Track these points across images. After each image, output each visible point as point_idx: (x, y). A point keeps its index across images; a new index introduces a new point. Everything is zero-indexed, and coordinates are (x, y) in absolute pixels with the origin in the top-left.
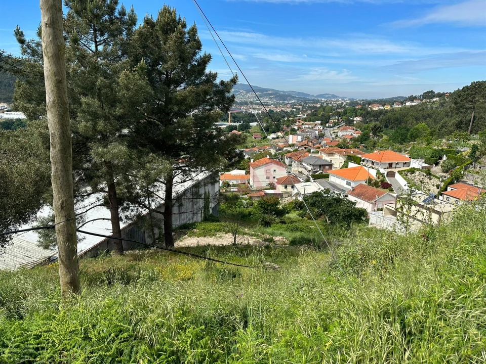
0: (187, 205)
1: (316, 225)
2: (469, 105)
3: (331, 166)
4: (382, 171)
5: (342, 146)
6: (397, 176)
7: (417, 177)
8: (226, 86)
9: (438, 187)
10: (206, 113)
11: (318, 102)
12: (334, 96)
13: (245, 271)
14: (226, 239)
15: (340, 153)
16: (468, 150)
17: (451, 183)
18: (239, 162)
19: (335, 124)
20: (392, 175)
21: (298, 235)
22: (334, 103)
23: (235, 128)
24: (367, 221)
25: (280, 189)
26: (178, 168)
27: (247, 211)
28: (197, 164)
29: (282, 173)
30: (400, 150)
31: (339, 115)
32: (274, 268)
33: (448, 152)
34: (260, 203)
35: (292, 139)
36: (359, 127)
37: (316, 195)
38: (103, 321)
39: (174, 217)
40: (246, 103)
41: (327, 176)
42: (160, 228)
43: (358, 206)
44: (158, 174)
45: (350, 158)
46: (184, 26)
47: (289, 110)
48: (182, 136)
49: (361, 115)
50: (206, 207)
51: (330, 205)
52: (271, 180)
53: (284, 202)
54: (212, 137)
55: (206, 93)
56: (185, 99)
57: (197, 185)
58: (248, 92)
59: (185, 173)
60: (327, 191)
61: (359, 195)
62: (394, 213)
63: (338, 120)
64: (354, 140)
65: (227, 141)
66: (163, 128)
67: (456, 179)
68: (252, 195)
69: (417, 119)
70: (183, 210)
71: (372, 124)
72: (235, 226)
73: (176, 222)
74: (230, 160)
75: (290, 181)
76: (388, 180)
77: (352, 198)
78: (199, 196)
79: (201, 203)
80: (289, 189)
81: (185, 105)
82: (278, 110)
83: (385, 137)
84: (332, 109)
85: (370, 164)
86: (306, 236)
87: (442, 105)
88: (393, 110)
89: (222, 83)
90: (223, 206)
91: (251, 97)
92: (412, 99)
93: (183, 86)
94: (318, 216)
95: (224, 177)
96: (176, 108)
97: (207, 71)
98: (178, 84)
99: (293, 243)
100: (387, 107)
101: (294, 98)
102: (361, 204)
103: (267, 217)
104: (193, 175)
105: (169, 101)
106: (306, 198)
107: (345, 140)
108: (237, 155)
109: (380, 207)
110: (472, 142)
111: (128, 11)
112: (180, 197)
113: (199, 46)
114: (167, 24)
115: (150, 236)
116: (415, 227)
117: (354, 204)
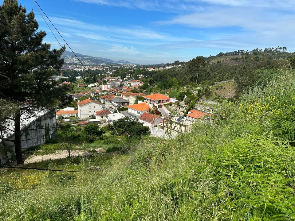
0: (32, 134)
1: (121, 139)
2: (196, 69)
3: (128, 103)
4: (156, 105)
5: (134, 91)
6: (164, 107)
7: (173, 107)
8: (57, 53)
9: (183, 112)
10: (44, 70)
11: (118, 65)
12: (127, 62)
13: (78, 174)
14: (63, 154)
15: (133, 95)
16: (196, 92)
17: (190, 110)
18: (69, 102)
19: (129, 79)
20: (161, 107)
21: (111, 146)
22: (128, 66)
23: (65, 80)
24: (150, 133)
25: (98, 118)
26: (24, 109)
27: (77, 134)
28: (39, 105)
29: (99, 108)
30: (164, 93)
31: (131, 73)
32: (97, 169)
33: (187, 94)
34: (86, 128)
35: (104, 87)
36: (142, 80)
37: (121, 120)
39: (22, 143)
40: (72, 64)
41: (126, 109)
42: (12, 152)
43: (144, 125)
44: (9, 113)
45: (139, 98)
46: (24, 11)
47: (101, 69)
48: (26, 86)
49: (143, 74)
50: (47, 134)
51: (129, 126)
52: (93, 113)
53: (102, 126)
54: (48, 86)
55: (43, 57)
56: (27, 60)
57: (39, 119)
58: (73, 57)
59: (29, 111)
60: (127, 118)
61: (144, 119)
62: (163, 128)
63: (131, 76)
64: (139, 87)
65: (60, 89)
66: (10, 81)
67: (192, 108)
68: (80, 123)
69: (172, 76)
70: (29, 137)
71: (149, 79)
72: (69, 145)
73: (24, 146)
74: (63, 101)
75: (104, 113)
76: (159, 110)
77: (141, 121)
78: (41, 127)
79: (43, 132)
80: (104, 118)
81: (27, 65)
82: (94, 69)
83: (156, 86)
84: (127, 70)
85: (149, 101)
86: (116, 146)
87: (183, 68)
88: (159, 71)
89: (54, 51)
90: (59, 132)
91: (75, 60)
92: (168, 65)
93: (25, 52)
94: (123, 133)
95: (59, 113)
96: (20, 67)
97: (43, 42)
98: (22, 50)
99: (108, 151)
100: (156, 70)
101: (103, 62)
102: (146, 124)
103: (91, 137)
104: (36, 112)
105: (14, 62)
106: (115, 123)
107: (135, 88)
108: (67, 98)
109: (156, 125)
110: (198, 88)
112: (26, 129)
113: (36, 26)
114: (11, 9)
115: (4, 158)
116: (174, 135)
117: (142, 124)
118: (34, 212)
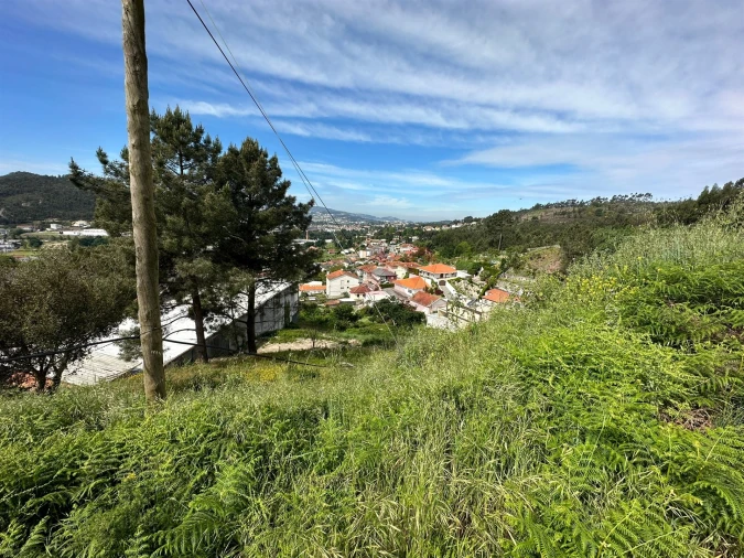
0: (269, 314)
1: (385, 328)
2: (498, 228)
3: (395, 277)
4: (436, 280)
5: (404, 260)
6: (448, 284)
7: (462, 284)
8: (304, 208)
9: (478, 292)
10: (286, 231)
11: (383, 223)
12: (396, 219)
13: (324, 371)
14: (306, 344)
15: (402, 266)
16: (499, 263)
17: (488, 289)
18: (316, 274)
19: (397, 242)
20: (443, 283)
21: (369, 337)
22: (396, 225)
23: (312, 244)
24: (425, 322)
25: (353, 298)
26: (260, 281)
27: (324, 318)
28: (277, 277)
29: (355, 283)
30: (448, 263)
31: (400, 234)
32: (349, 367)
33: (484, 265)
34: (336, 310)
35: (362, 254)
36: (416, 244)
37: (384, 301)
38: (191, 423)
39: (256, 326)
40: (322, 223)
41: (392, 286)
42: (243, 336)
43: (418, 310)
44: (241, 287)
45: (411, 270)
46: (266, 156)
47: (359, 229)
48: (264, 252)
49: (417, 235)
50: (287, 315)
51: (396, 309)
52: (346, 290)
53: (358, 309)
54: (291, 252)
55: (286, 213)
56: (266, 218)
57: (278, 296)
58: (324, 213)
59: (266, 285)
60: (393, 298)
61: (419, 301)
62: (446, 315)
63: (400, 238)
64: (413, 254)
65: (306, 255)
66: (245, 244)
67: (491, 286)
68: (329, 303)
69: (461, 239)
70: (265, 319)
71: (427, 242)
72: (313, 331)
73: (258, 330)
74: (308, 272)
75: (361, 290)
76: (440, 288)
77: (413, 303)
78: (280, 306)
79: (282, 312)
80: (361, 297)
81: (267, 223)
82: (350, 229)
83: (437, 253)
84: (394, 229)
85: (426, 275)
86: (376, 337)
87: (478, 227)
88: (442, 231)
89: (300, 205)
90: (302, 314)
91: (327, 217)
92: (456, 222)
93: (265, 207)
94: (387, 319)
95: (303, 287)
96: (258, 227)
97: (287, 195)
98: (260, 205)
99: (366, 344)
100: (438, 229)
101: (363, 219)
102: (421, 308)
103: (343, 323)
104: (274, 286)
105: (252, 220)
106: (376, 304)
107: (406, 255)
108: (314, 268)
109: (435, 309)
110: (501, 257)
111: (213, 140)
112: (262, 307)
113: (279, 173)
114: (250, 153)
115: (233, 344)
116: (463, 325)
117: (415, 308)
118: (270, 411)
